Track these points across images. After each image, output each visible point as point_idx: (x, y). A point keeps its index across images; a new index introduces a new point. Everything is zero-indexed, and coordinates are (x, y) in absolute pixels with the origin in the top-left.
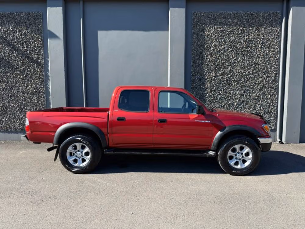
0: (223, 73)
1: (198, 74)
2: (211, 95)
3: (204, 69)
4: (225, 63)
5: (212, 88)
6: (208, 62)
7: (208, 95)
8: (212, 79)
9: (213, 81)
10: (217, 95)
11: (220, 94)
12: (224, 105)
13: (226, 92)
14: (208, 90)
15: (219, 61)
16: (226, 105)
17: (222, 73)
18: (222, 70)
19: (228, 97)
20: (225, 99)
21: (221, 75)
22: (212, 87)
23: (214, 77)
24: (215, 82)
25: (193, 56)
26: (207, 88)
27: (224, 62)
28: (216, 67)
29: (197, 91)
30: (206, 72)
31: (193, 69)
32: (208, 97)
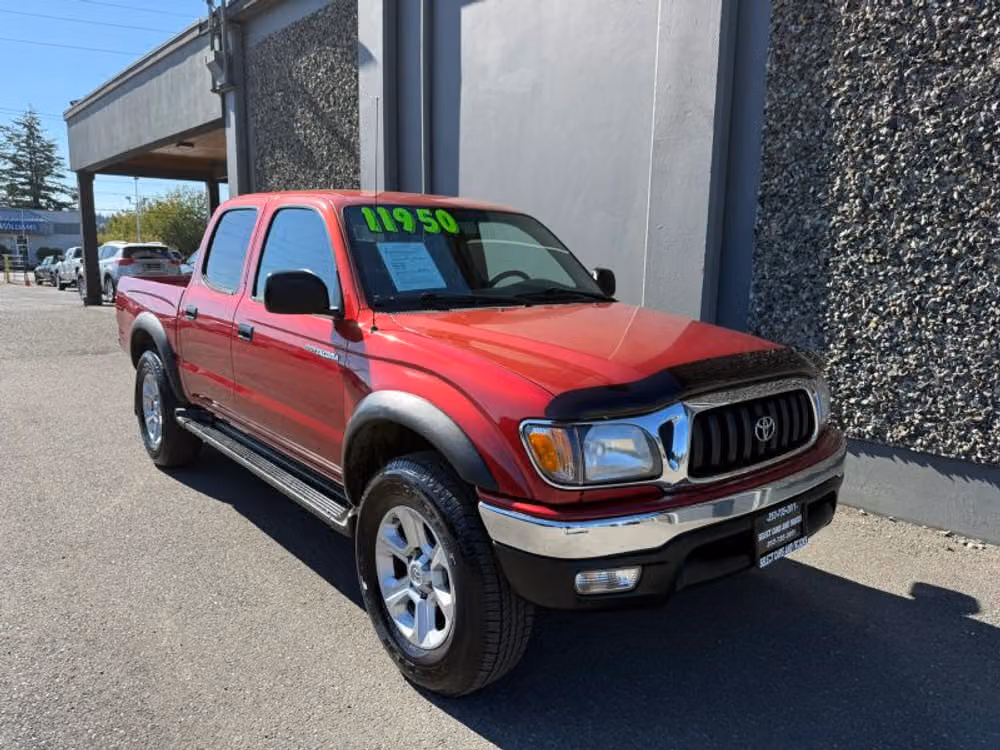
0: (952, 96)
1: (795, 119)
2: (863, 239)
3: (830, 89)
4: (967, 25)
5: (872, 197)
6: (859, 41)
7: (846, 237)
8: (871, 144)
9: (880, 152)
10: (902, 241)
11: (918, 233)
12: (943, 303)
13: (961, 218)
14: (846, 207)
15: (930, 23)
16: (952, 300)
17: (939, 97)
18: (945, 79)
19: (972, 249)
20: (953, 261)
21: (932, 112)
22: (871, 189)
23: (884, 131)
24: (892, 160)
25: (778, 26)
26: (842, 197)
27: (962, 19)
28: (905, 65)
29: (787, 217)
30: (843, 105)
31: (770, 97)
32: (844, 251)
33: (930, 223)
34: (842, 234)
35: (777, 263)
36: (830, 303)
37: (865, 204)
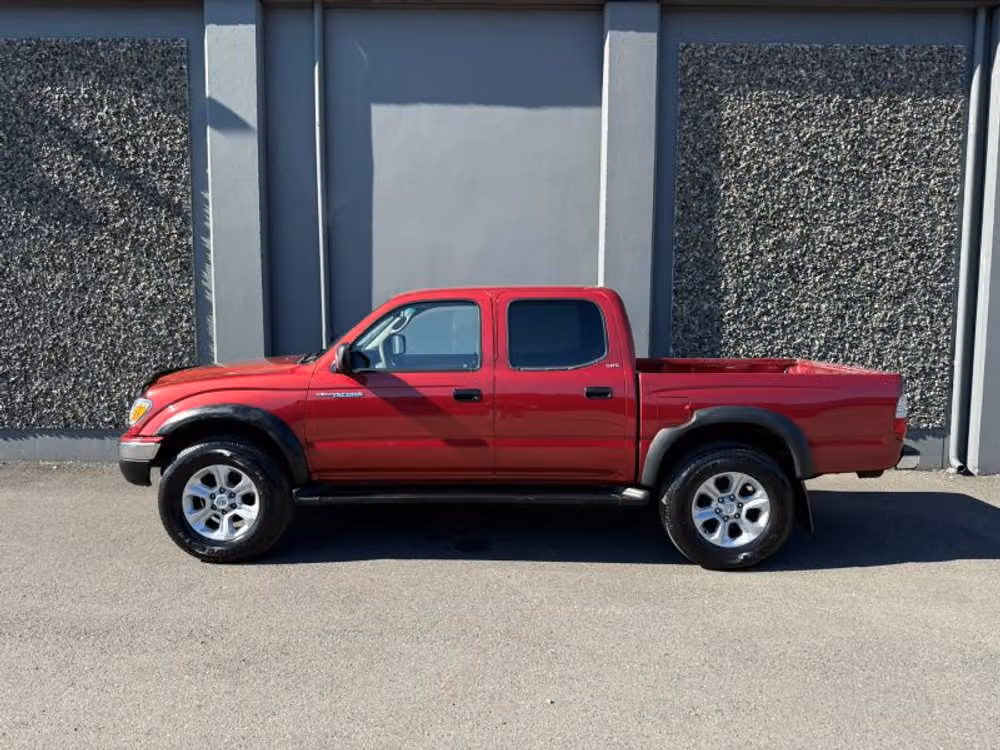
0: (779, 244)
1: (695, 246)
2: (738, 316)
3: (716, 231)
4: (783, 210)
5: (743, 293)
6: (731, 207)
7: (729, 315)
8: (741, 264)
9: (745, 269)
10: (760, 317)
11: (767, 313)
12: (781, 349)
13: (786, 306)
14: (728, 298)
15: (767, 206)
16: (786, 347)
17: (774, 244)
18: (776, 235)
19: (793, 321)
20: (784, 327)
21: (770, 251)
22: (742, 289)
23: (747, 258)
24: (752, 273)
25: (681, 188)
26: (726, 292)
27: (782, 207)
28: (756, 225)
29: (693, 302)
30: (724, 241)
31: (679, 231)
32: (728, 323)
33: (773, 308)
34: (727, 313)
35: (686, 330)
36: (721, 353)
37: (739, 297)
